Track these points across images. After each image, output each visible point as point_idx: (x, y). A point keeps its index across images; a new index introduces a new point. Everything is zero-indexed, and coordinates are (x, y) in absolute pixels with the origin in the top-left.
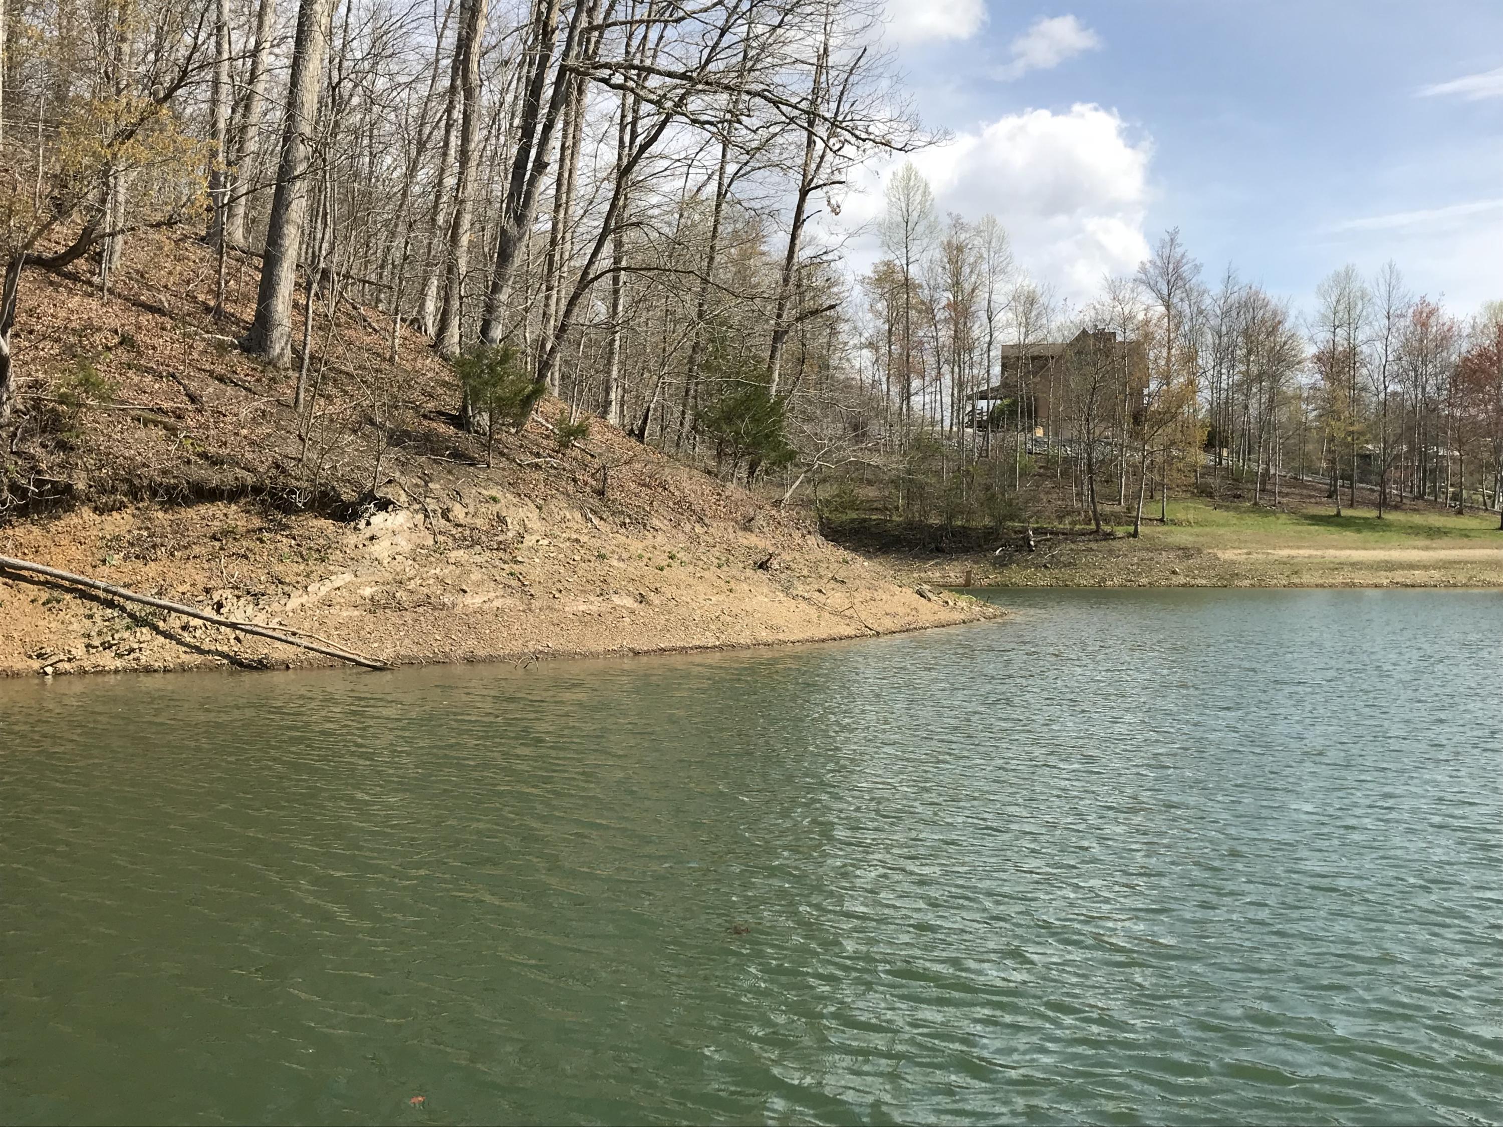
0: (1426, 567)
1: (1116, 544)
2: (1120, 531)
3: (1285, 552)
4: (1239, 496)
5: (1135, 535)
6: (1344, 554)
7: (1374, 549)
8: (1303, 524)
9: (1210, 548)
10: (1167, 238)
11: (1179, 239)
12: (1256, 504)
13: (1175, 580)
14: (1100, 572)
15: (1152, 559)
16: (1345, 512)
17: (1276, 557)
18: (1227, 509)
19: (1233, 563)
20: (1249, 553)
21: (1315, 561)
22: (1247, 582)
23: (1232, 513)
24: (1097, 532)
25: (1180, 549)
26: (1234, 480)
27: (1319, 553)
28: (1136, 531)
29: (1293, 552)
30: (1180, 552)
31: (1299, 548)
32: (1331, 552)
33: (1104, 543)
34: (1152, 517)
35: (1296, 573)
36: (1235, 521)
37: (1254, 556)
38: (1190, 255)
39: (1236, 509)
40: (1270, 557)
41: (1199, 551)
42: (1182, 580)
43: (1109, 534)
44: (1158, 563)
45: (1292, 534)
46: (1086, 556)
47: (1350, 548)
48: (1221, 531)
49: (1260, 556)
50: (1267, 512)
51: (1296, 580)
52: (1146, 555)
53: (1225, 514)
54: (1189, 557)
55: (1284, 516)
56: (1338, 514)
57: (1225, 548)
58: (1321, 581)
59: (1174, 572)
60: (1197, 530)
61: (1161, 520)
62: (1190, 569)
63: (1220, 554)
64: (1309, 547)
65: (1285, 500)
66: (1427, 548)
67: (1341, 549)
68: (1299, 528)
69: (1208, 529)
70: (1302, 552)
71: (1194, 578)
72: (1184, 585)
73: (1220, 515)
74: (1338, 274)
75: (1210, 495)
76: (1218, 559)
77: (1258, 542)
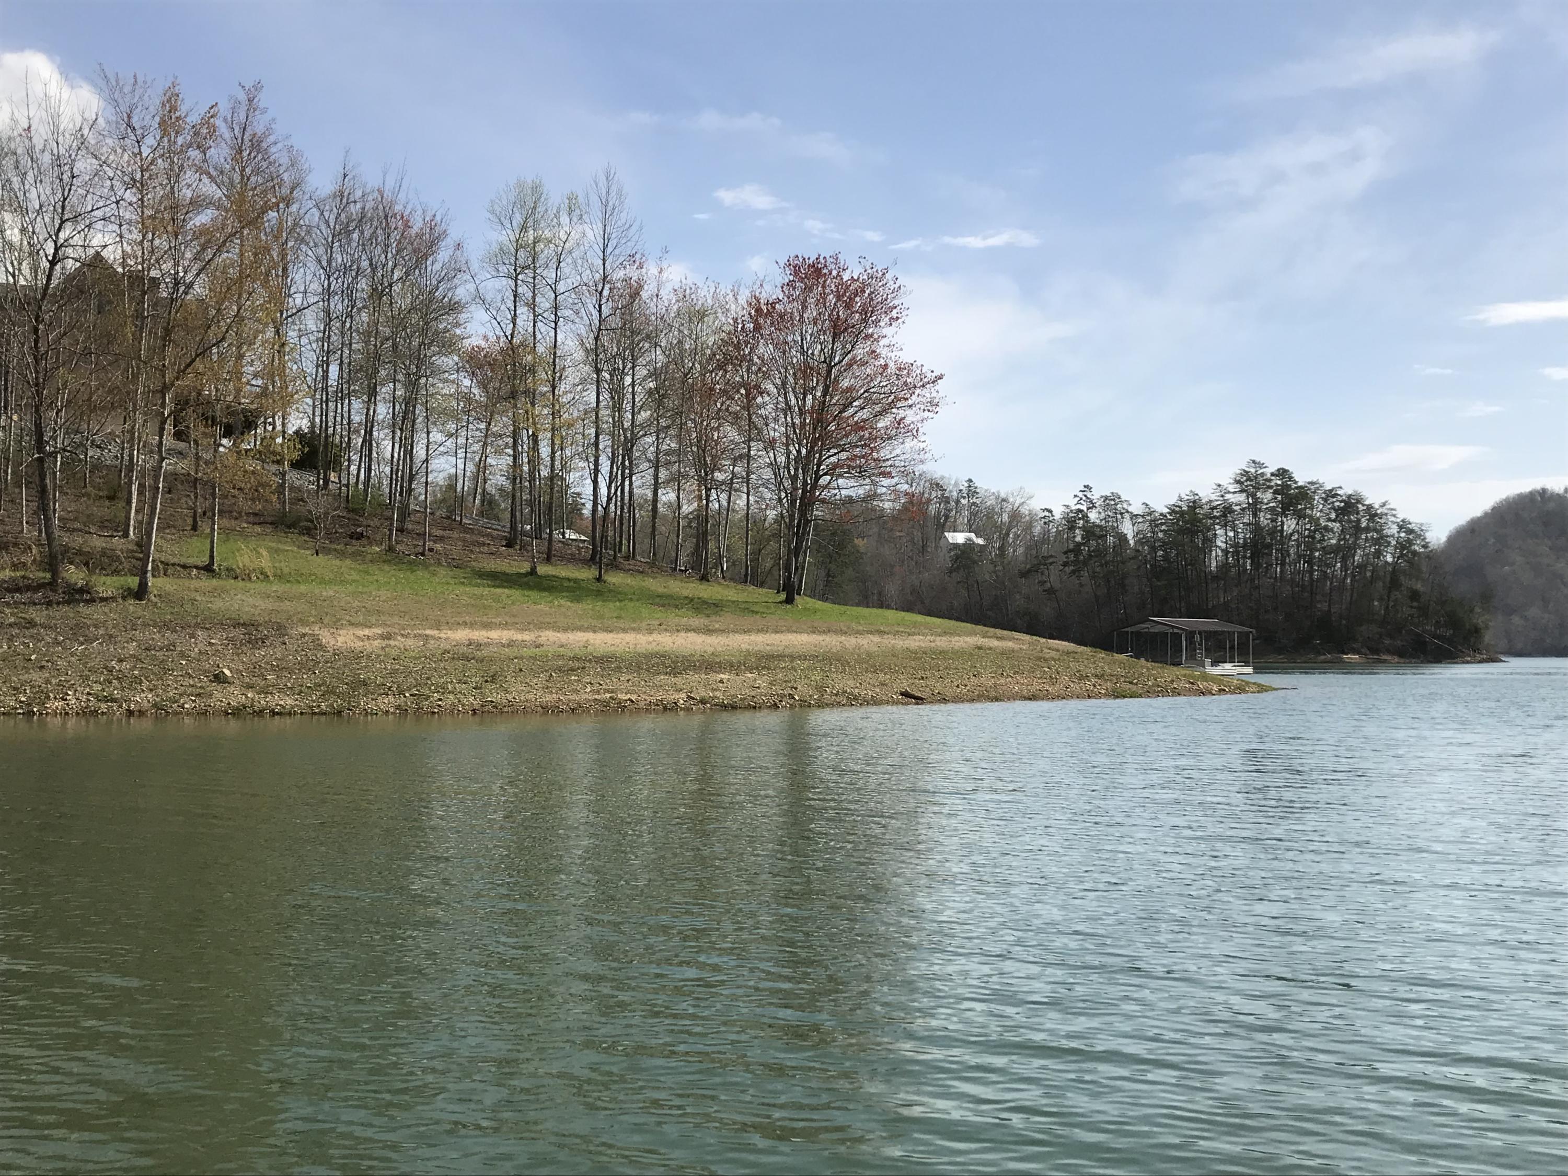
0: (735, 667)
1: (95, 612)
2: (106, 585)
3: (461, 635)
4: (360, 536)
5: (140, 593)
6: (576, 639)
7: (624, 630)
8: (478, 586)
9: (304, 623)
10: (242, 97)
11: (263, 100)
12: (391, 549)
13: (221, 697)
14: (37, 677)
15: (170, 647)
16: (542, 569)
17: (444, 645)
18: (342, 555)
19: (357, 656)
20: (388, 637)
21: (525, 652)
22: (387, 702)
23: (348, 562)
24: (52, 585)
25: (237, 625)
26: (349, 511)
27: (527, 636)
28: (143, 586)
29: (479, 635)
30: (238, 633)
31: (487, 626)
32: (550, 636)
33: (66, 608)
34: (191, 561)
35: (493, 679)
36: (355, 576)
37: (399, 642)
38: (279, 130)
39: (355, 555)
40: (432, 644)
41: (281, 630)
42: (235, 696)
43: (81, 591)
44: (182, 655)
45: (465, 599)
46: (11, 639)
47: (581, 629)
48: (329, 592)
49: (410, 642)
50: (410, 563)
51: (498, 697)
52: (157, 638)
53: (338, 562)
54: (257, 642)
55: (442, 571)
56: (533, 572)
57: (336, 625)
58: (549, 698)
59: (219, 678)
60: (276, 587)
61: (208, 569)
62: (256, 670)
63: (325, 637)
64: (505, 626)
65: (438, 546)
66: (709, 631)
67: (565, 630)
68: (478, 591)
69: (303, 588)
70: (495, 634)
71: (265, 691)
72: (237, 712)
73: (324, 564)
74: (521, 185)
75: (309, 532)
76: (321, 647)
77: (403, 614)
